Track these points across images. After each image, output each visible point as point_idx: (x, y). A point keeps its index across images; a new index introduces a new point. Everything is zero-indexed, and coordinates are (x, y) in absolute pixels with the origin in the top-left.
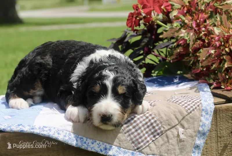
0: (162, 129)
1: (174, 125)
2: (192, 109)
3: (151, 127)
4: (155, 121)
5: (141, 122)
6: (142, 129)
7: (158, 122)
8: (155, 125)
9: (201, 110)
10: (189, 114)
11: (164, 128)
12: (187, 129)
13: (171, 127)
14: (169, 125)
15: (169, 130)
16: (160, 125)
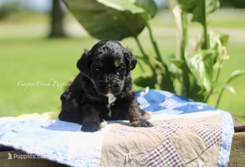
0: (183, 162)
1: (194, 158)
2: (211, 144)
3: (172, 160)
4: (176, 155)
5: (163, 156)
6: (164, 162)
7: (179, 156)
8: (176, 158)
9: (220, 145)
10: (208, 148)
11: (184, 161)
12: (206, 162)
13: (191, 160)
14: (189, 158)
15: (189, 162)
16: (181, 159)
